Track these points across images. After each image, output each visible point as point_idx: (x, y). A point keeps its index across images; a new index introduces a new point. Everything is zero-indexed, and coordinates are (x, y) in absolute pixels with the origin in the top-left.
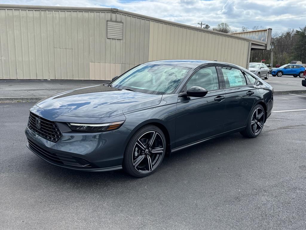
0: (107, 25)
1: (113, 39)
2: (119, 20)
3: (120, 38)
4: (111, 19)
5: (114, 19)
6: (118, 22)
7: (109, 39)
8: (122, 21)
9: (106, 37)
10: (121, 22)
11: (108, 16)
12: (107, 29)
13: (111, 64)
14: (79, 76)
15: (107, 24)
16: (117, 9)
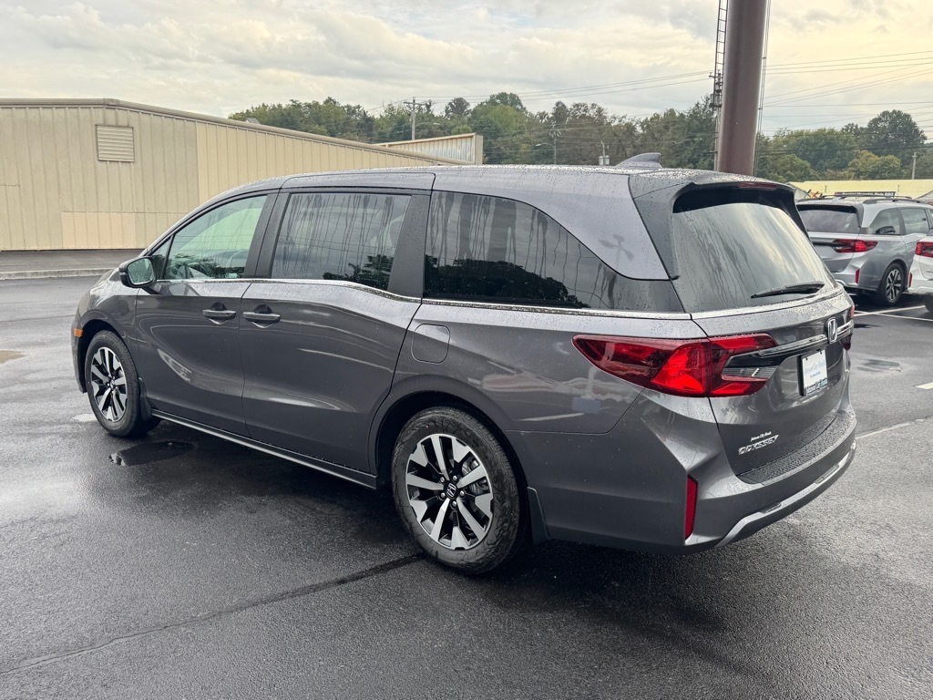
0: (96, 134)
1: (113, 163)
2: (123, 121)
3: (130, 158)
4: (105, 121)
5: (112, 120)
6: (120, 127)
7: (104, 163)
8: (131, 125)
9: (96, 158)
10: (128, 127)
11: (98, 114)
12: (97, 142)
13: (112, 214)
14: (37, 243)
15: (96, 131)
16: (117, 101)
